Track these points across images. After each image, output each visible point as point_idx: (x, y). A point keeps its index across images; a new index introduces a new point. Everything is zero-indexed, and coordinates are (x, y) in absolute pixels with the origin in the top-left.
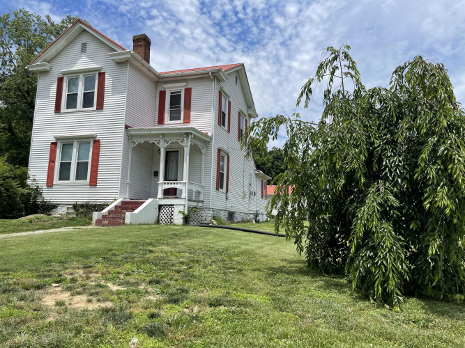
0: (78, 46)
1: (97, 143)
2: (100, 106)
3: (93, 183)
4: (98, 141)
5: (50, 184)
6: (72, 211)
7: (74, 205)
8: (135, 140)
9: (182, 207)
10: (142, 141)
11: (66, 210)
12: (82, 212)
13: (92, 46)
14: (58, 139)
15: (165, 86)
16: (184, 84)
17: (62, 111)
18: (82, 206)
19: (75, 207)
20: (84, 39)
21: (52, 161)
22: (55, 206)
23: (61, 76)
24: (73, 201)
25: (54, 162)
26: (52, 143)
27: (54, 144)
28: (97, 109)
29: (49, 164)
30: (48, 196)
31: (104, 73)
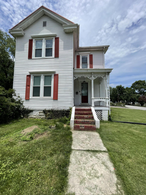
0: (41, 23)
1: (56, 76)
2: (57, 56)
3: (56, 98)
4: (58, 75)
5: (27, 98)
6: (43, 114)
7: (44, 111)
8: (76, 76)
9: (108, 111)
10: (80, 76)
11: (38, 113)
12: (49, 115)
13: (49, 23)
14: (31, 73)
15: (80, 53)
16: (89, 52)
17: (33, 58)
18: (49, 111)
19: (45, 112)
20: (45, 19)
21: (28, 85)
22: (31, 111)
23: (31, 38)
24: (43, 108)
25: (29, 86)
26: (27, 76)
27: (29, 76)
28: (55, 57)
29: (26, 87)
30: (27, 105)
31: (58, 38)
